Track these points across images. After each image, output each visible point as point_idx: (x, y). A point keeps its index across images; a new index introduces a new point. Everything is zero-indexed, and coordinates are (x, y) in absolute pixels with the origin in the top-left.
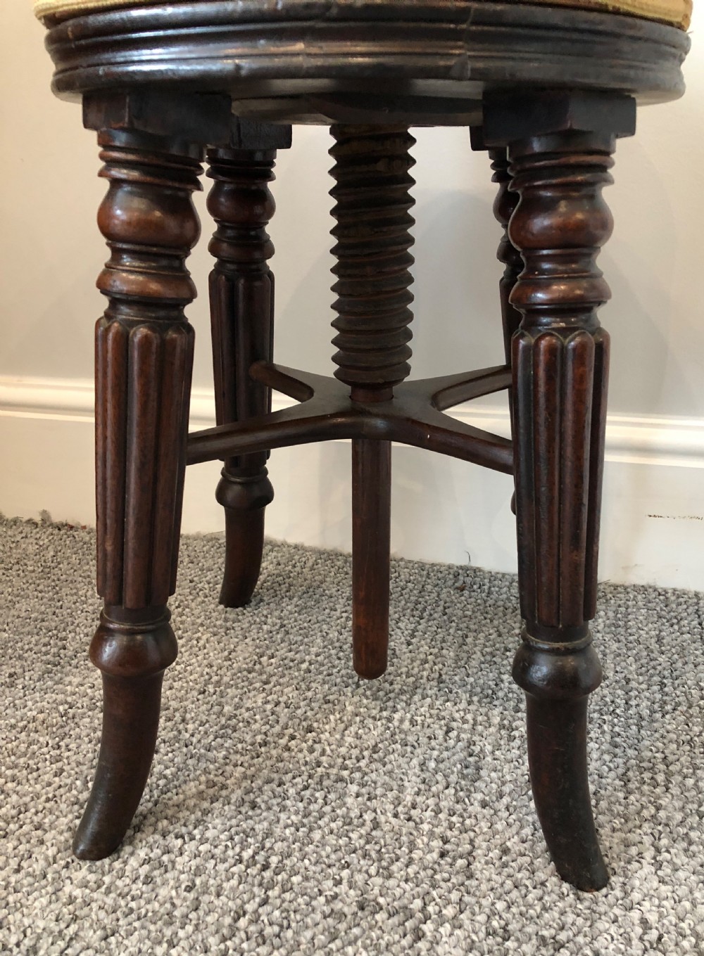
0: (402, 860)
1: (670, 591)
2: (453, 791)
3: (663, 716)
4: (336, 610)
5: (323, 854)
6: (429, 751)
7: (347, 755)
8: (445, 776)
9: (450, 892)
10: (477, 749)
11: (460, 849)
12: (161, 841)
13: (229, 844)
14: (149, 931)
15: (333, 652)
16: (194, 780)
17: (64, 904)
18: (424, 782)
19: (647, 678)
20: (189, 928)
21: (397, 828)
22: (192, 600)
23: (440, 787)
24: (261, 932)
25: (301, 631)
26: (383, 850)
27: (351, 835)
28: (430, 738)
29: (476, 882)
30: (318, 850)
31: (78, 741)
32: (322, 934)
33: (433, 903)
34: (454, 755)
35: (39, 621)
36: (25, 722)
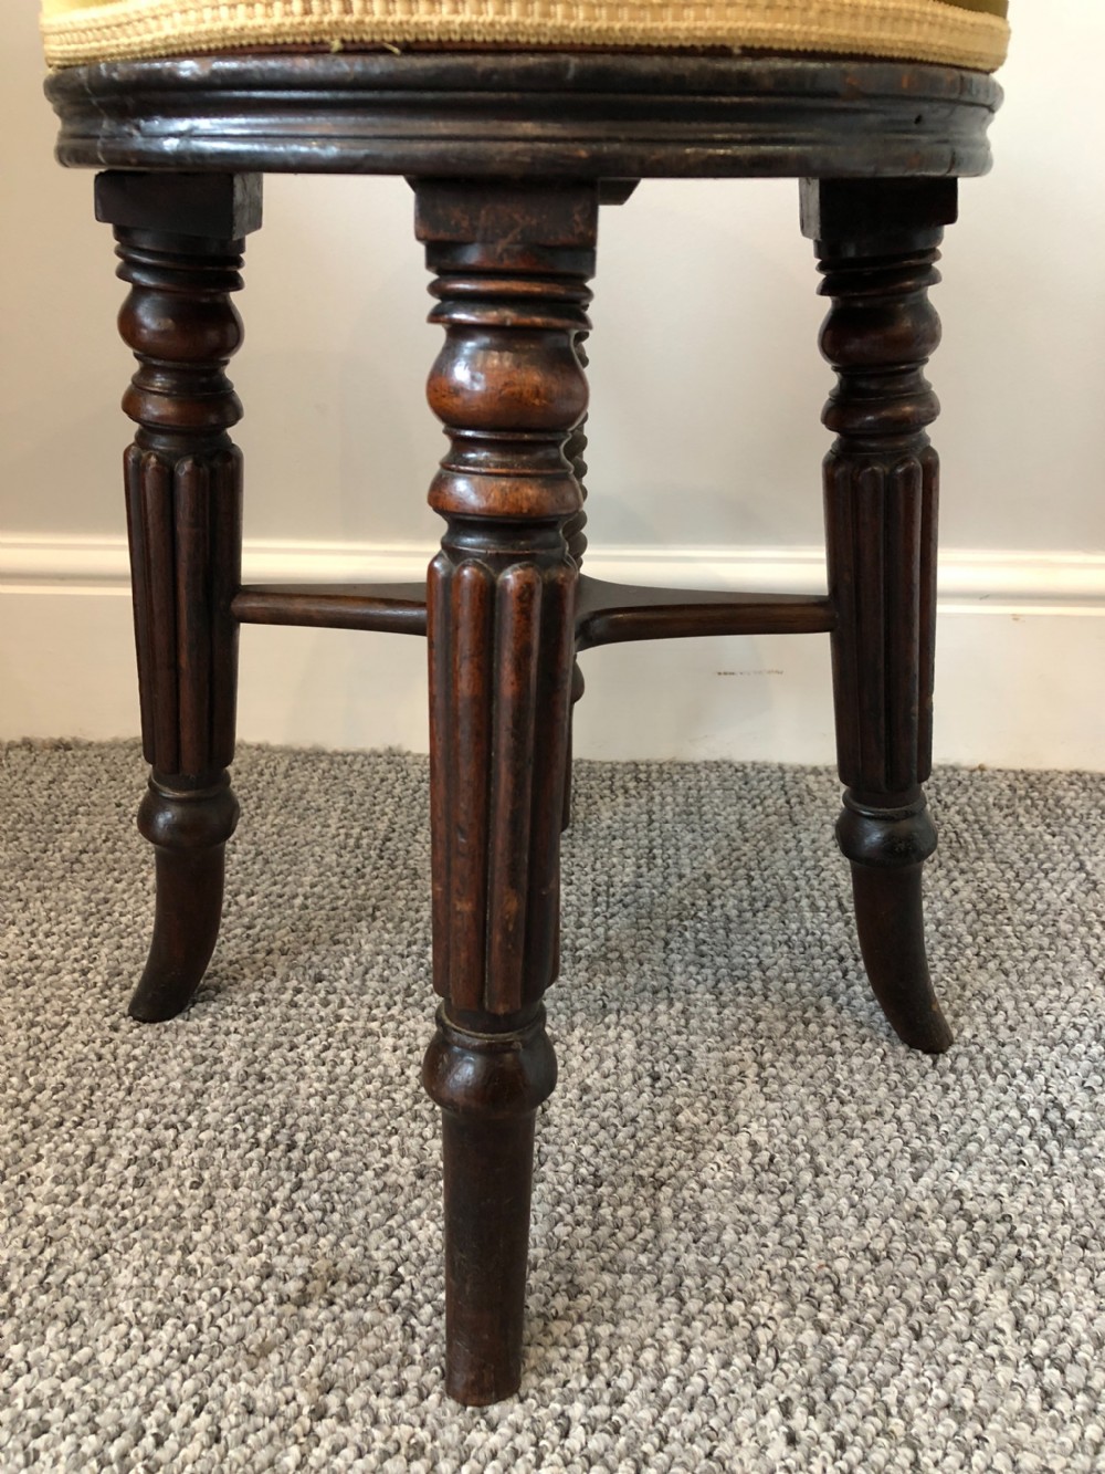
1: (749, 766)
3: (754, 915)
4: (329, 826)
5: (362, 1122)
7: (373, 1003)
12: (147, 1136)
13: (238, 1126)
14: (155, 1241)
15: (334, 879)
16: (175, 1057)
17: (31, 1226)
19: (730, 872)
20: (207, 1229)
22: (125, 830)
24: (300, 1221)
25: (286, 858)
27: (394, 1095)
30: (355, 1118)
32: (377, 1211)
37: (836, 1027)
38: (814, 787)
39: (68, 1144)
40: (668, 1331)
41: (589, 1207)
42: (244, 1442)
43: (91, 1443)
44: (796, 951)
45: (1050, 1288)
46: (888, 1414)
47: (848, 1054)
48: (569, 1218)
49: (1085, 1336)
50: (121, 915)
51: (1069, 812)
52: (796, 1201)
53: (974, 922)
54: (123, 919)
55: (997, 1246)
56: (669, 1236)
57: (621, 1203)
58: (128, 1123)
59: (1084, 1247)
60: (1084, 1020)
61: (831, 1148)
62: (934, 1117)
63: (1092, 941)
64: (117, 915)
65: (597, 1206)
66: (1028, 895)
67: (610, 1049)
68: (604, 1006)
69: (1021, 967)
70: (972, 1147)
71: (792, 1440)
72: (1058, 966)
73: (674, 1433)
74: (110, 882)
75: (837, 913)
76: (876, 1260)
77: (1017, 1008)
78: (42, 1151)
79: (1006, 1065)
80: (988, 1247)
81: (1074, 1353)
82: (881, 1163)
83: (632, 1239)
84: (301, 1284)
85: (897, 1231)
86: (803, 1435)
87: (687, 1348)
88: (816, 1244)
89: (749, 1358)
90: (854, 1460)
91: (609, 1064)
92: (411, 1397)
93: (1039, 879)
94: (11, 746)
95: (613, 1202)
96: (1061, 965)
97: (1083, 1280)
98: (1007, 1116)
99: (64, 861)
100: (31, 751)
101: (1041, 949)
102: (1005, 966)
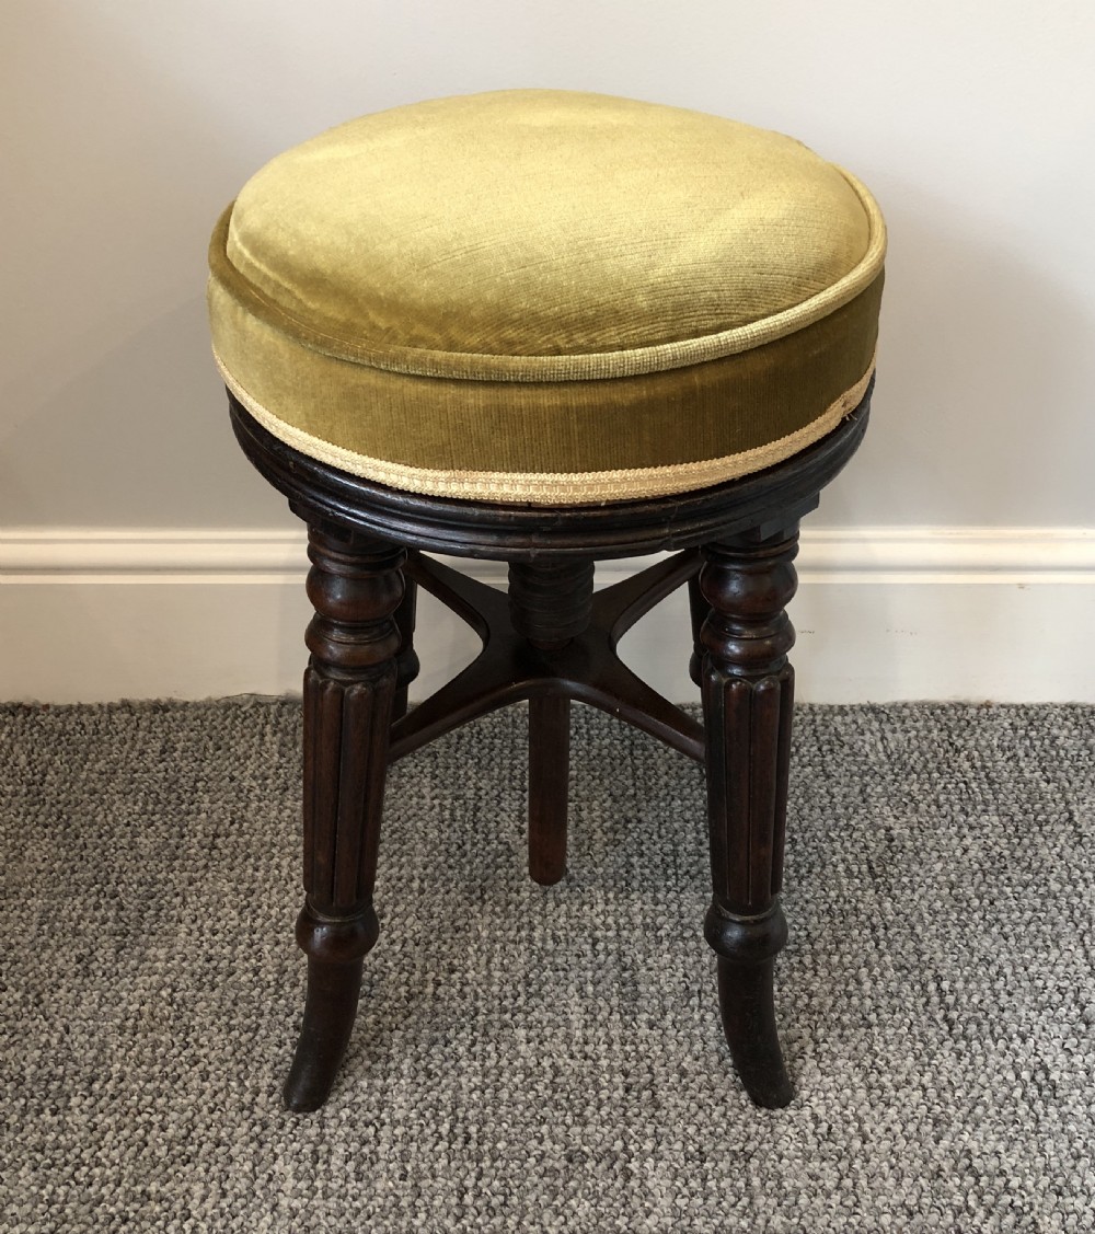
0: (592, 1103)
2: (618, 1017)
3: (800, 883)
5: (517, 1112)
6: (581, 973)
7: (502, 994)
8: (607, 1000)
9: (644, 1126)
10: (628, 960)
11: (642, 1080)
12: (354, 1133)
13: (422, 1121)
17: (289, 1218)
18: (587, 1012)
20: (422, 1216)
21: (577, 1069)
23: (606, 1014)
24: (488, 1204)
26: (571, 1097)
27: (537, 1086)
28: (578, 956)
29: (665, 1112)
30: (511, 1109)
31: (205, 1032)
32: (544, 1193)
33: (632, 1141)
34: (608, 972)
35: (69, 871)
36: (132, 1020)
37: (872, 999)
38: (842, 729)
39: (295, 1144)
41: (699, 1180)
44: (837, 921)
47: (882, 1024)
48: (685, 1191)
50: (269, 907)
51: (1062, 753)
52: (850, 1165)
53: (980, 884)
54: (273, 912)
55: (997, 1197)
56: (760, 1201)
57: (723, 1175)
58: (336, 1121)
59: (1059, 1194)
60: (1066, 983)
61: (873, 1117)
62: (950, 1082)
63: (1075, 900)
65: (704, 1180)
66: (1026, 852)
67: (697, 1032)
68: (687, 988)
69: (1018, 930)
70: (979, 1110)
72: (1047, 928)
74: (250, 871)
75: (868, 879)
76: (911, 1214)
77: (1014, 974)
78: (276, 1151)
79: (1005, 1030)
80: (990, 1198)
82: (911, 1127)
83: (734, 1206)
85: (926, 1188)
88: (866, 1202)
91: (698, 1046)
93: (1034, 834)
94: (111, 709)
95: (717, 1175)
96: (1050, 927)
97: (1055, 1223)
98: (1005, 1078)
99: (203, 848)
100: (132, 715)
101: (1035, 910)
102: (1006, 930)
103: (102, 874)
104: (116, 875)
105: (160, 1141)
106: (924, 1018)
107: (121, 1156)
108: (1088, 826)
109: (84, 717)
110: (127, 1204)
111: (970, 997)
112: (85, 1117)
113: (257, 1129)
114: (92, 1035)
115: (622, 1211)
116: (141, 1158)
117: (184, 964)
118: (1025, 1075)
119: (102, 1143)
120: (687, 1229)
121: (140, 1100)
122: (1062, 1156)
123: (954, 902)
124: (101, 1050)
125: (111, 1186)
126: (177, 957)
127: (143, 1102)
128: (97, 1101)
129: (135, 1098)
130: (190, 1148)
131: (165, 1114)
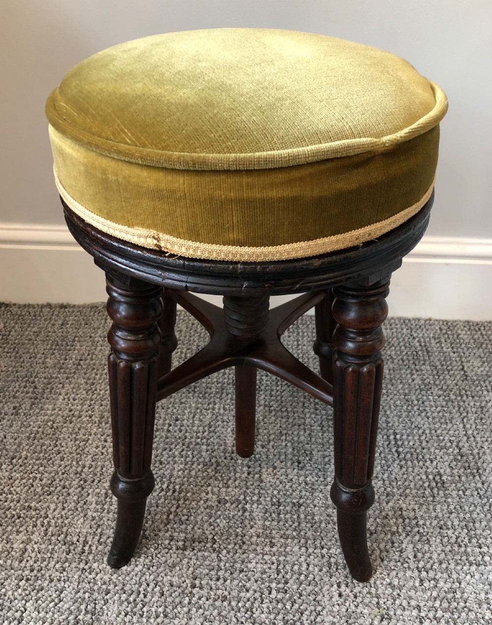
0: (232, 478)
5: (198, 481)
7: (198, 431)
9: (254, 490)
11: (255, 470)
17: (91, 520)
21: (227, 464)
22: (95, 349)
24: (180, 520)
26: (223, 475)
27: (208, 470)
29: (264, 484)
30: (195, 479)
31: (65, 441)
32: (206, 516)
33: (248, 496)
35: (15, 372)
36: (34, 435)
39: (97, 489)
40: (302, 559)
41: (276, 514)
42: (171, 595)
43: (124, 597)
45: (427, 543)
46: (371, 586)
49: (436, 560)
50: (100, 390)
51: (462, 341)
53: (419, 394)
54: (101, 392)
55: (412, 528)
56: (303, 525)
57: (287, 513)
59: (441, 528)
60: (454, 438)
62: (396, 478)
63: (461, 403)
64: (98, 390)
65: (279, 514)
66: (441, 382)
67: (283, 451)
68: (281, 432)
69: (434, 415)
70: (408, 491)
71: (340, 595)
72: (447, 415)
73: (304, 593)
74: (93, 375)
77: (430, 433)
78: (89, 492)
79: (423, 457)
80: (409, 529)
81: (432, 566)
83: (291, 526)
84: (183, 543)
85: (379, 523)
86: (344, 593)
87: (308, 565)
89: (328, 568)
90: (359, 602)
91: (283, 457)
92: (221, 581)
93: (445, 374)
94: (43, 306)
95: (284, 512)
96: (449, 414)
97: (438, 540)
98: (421, 478)
99: (74, 365)
100: (51, 309)
101: (442, 407)
102: (429, 414)
103: (29, 374)
104: (35, 374)
105: (39, 485)
106: (387, 450)
107: (22, 490)
108: (471, 372)
109: (30, 310)
110: (21, 510)
111: (409, 443)
112: (7, 474)
113: (82, 482)
114: (15, 439)
115: (240, 525)
116: (29, 492)
117: (60, 412)
118: (431, 477)
119: (13, 485)
120: (269, 535)
121: (33, 467)
122: (444, 512)
123: (405, 402)
124: (19, 446)
125: (15, 503)
126: (57, 409)
127: (34, 469)
128: (14, 467)
129: (30, 467)
130: (52, 489)
131: (43, 474)
